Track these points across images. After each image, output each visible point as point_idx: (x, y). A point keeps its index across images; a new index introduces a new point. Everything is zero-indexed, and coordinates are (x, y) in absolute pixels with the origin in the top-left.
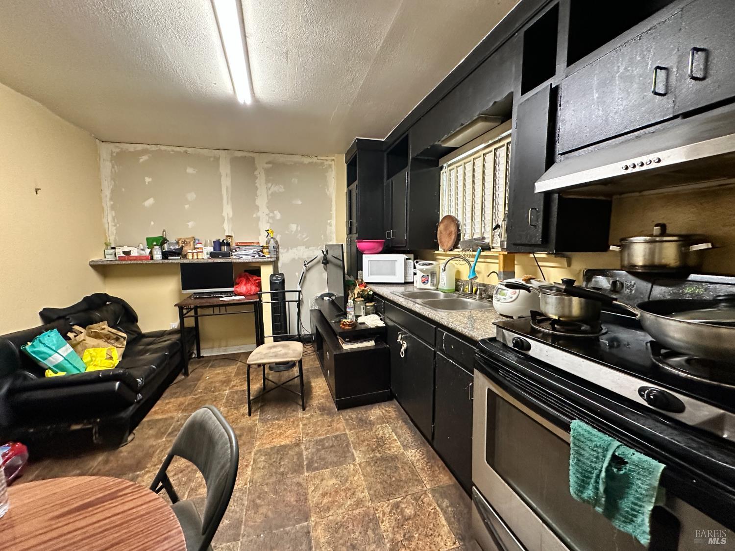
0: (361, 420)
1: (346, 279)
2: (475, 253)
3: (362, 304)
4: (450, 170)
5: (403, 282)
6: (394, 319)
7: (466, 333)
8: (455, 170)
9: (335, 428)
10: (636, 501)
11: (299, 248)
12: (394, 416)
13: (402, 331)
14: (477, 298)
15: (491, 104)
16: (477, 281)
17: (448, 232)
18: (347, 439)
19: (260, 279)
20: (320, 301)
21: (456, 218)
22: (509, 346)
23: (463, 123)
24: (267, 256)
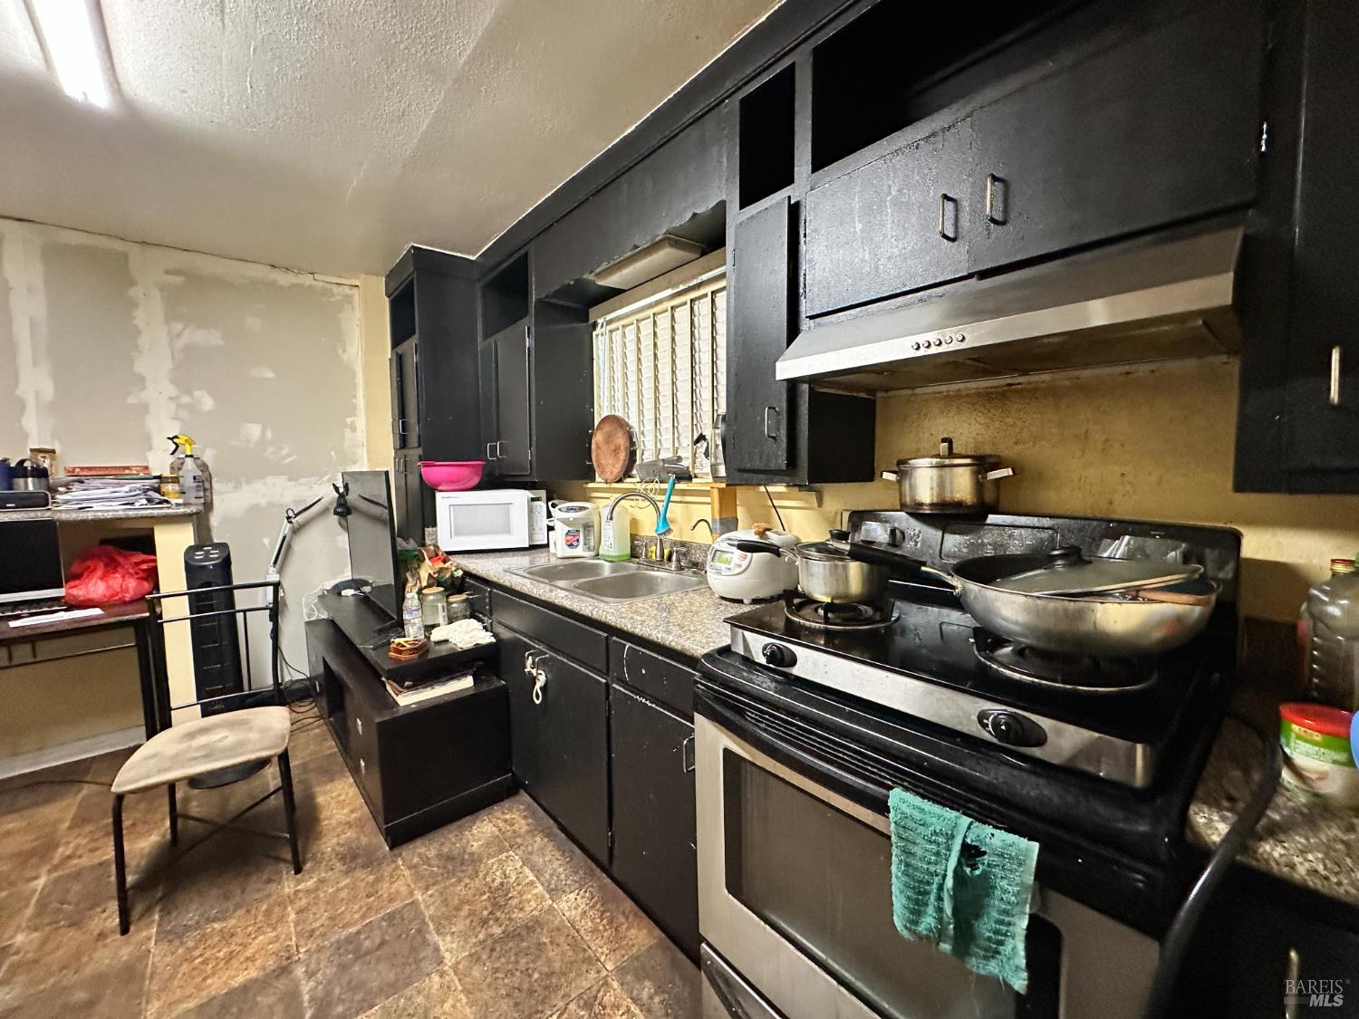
0: (450, 858)
1: (399, 548)
2: (664, 486)
3: (438, 601)
4: (611, 332)
5: (527, 546)
6: (514, 625)
7: (673, 644)
8: (620, 332)
9: (386, 895)
10: (1002, 917)
11: (269, 479)
12: (525, 828)
13: (535, 648)
14: (673, 569)
15: (689, 215)
16: (671, 537)
17: (613, 448)
18: (419, 914)
19: (155, 561)
20: (333, 599)
21: (627, 420)
22: (756, 661)
23: (637, 244)
24: (174, 501)
